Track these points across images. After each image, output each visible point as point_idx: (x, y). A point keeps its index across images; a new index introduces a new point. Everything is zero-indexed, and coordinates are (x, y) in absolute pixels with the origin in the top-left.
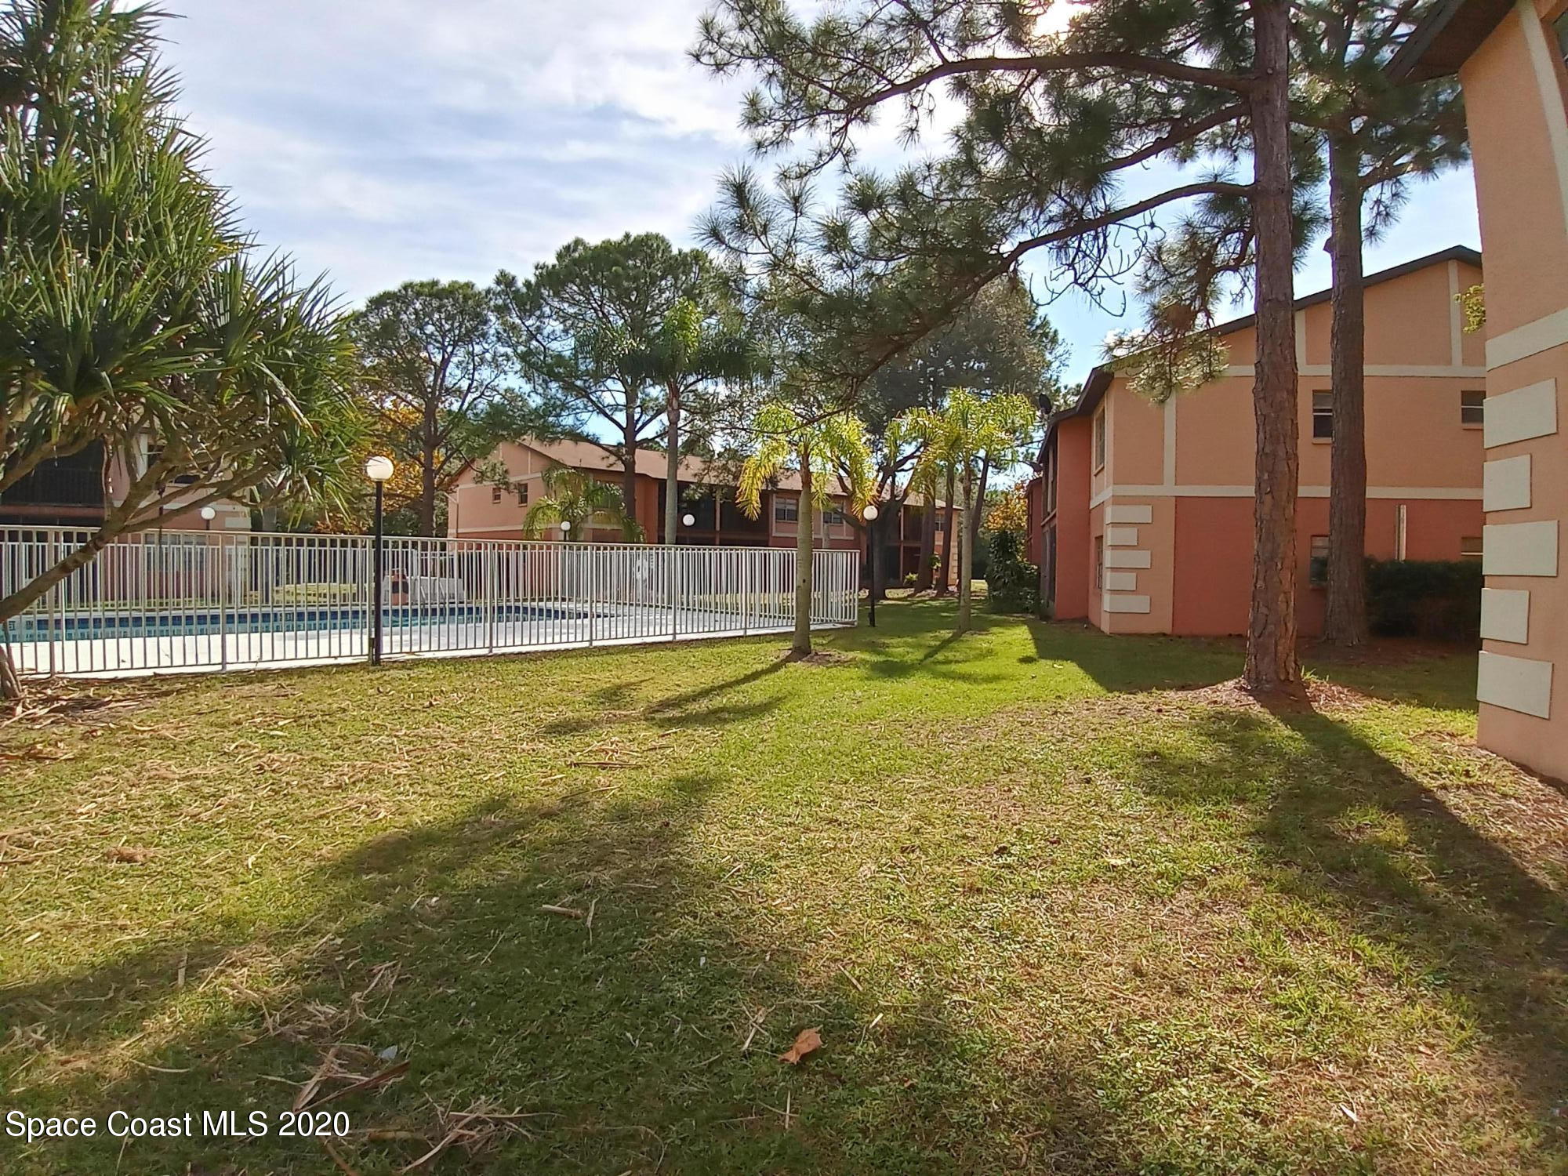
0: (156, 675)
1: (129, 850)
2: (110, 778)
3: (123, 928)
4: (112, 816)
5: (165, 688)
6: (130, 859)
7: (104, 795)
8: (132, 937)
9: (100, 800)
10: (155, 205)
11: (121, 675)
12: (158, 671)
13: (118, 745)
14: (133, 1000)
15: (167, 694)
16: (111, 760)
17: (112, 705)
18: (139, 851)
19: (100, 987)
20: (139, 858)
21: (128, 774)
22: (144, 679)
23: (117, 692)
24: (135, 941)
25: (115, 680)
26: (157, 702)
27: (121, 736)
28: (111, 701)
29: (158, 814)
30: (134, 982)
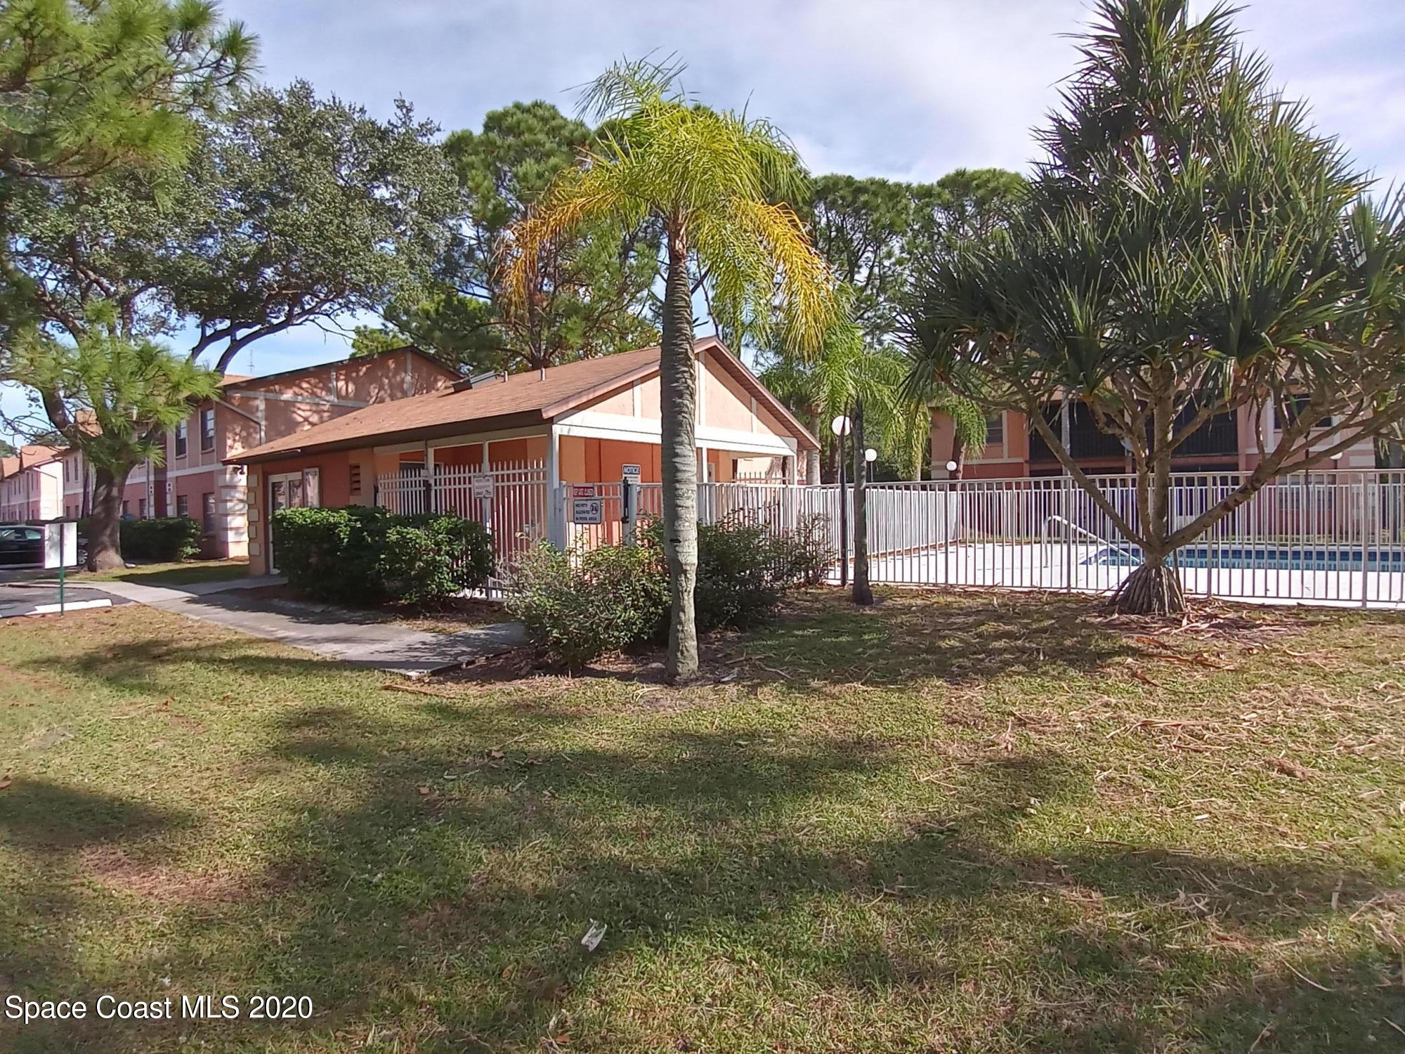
0: (1299, 605)
1: (1288, 764)
2: (1268, 695)
3: (1284, 835)
4: (1272, 727)
5: (1310, 618)
6: (1290, 773)
7: (1263, 708)
8: (1291, 847)
9: (1260, 711)
10: (1280, 174)
11: (1268, 602)
12: (1302, 602)
13: (1273, 665)
14: (1290, 906)
15: (1312, 624)
16: (1267, 677)
17: (1264, 628)
18: (1298, 768)
19: (1260, 880)
20: (1298, 774)
21: (1283, 694)
22: (1289, 608)
23: (1266, 616)
24: (1294, 851)
25: (1262, 606)
26: (1305, 630)
27: (1275, 657)
28: (1260, 625)
29: (1314, 738)
30: (1293, 890)
